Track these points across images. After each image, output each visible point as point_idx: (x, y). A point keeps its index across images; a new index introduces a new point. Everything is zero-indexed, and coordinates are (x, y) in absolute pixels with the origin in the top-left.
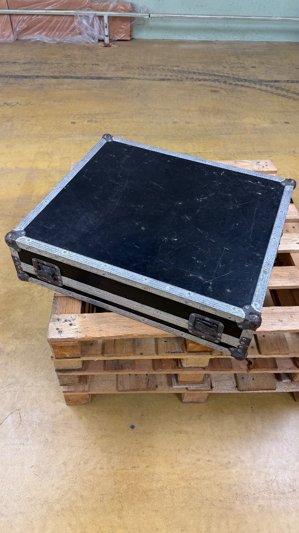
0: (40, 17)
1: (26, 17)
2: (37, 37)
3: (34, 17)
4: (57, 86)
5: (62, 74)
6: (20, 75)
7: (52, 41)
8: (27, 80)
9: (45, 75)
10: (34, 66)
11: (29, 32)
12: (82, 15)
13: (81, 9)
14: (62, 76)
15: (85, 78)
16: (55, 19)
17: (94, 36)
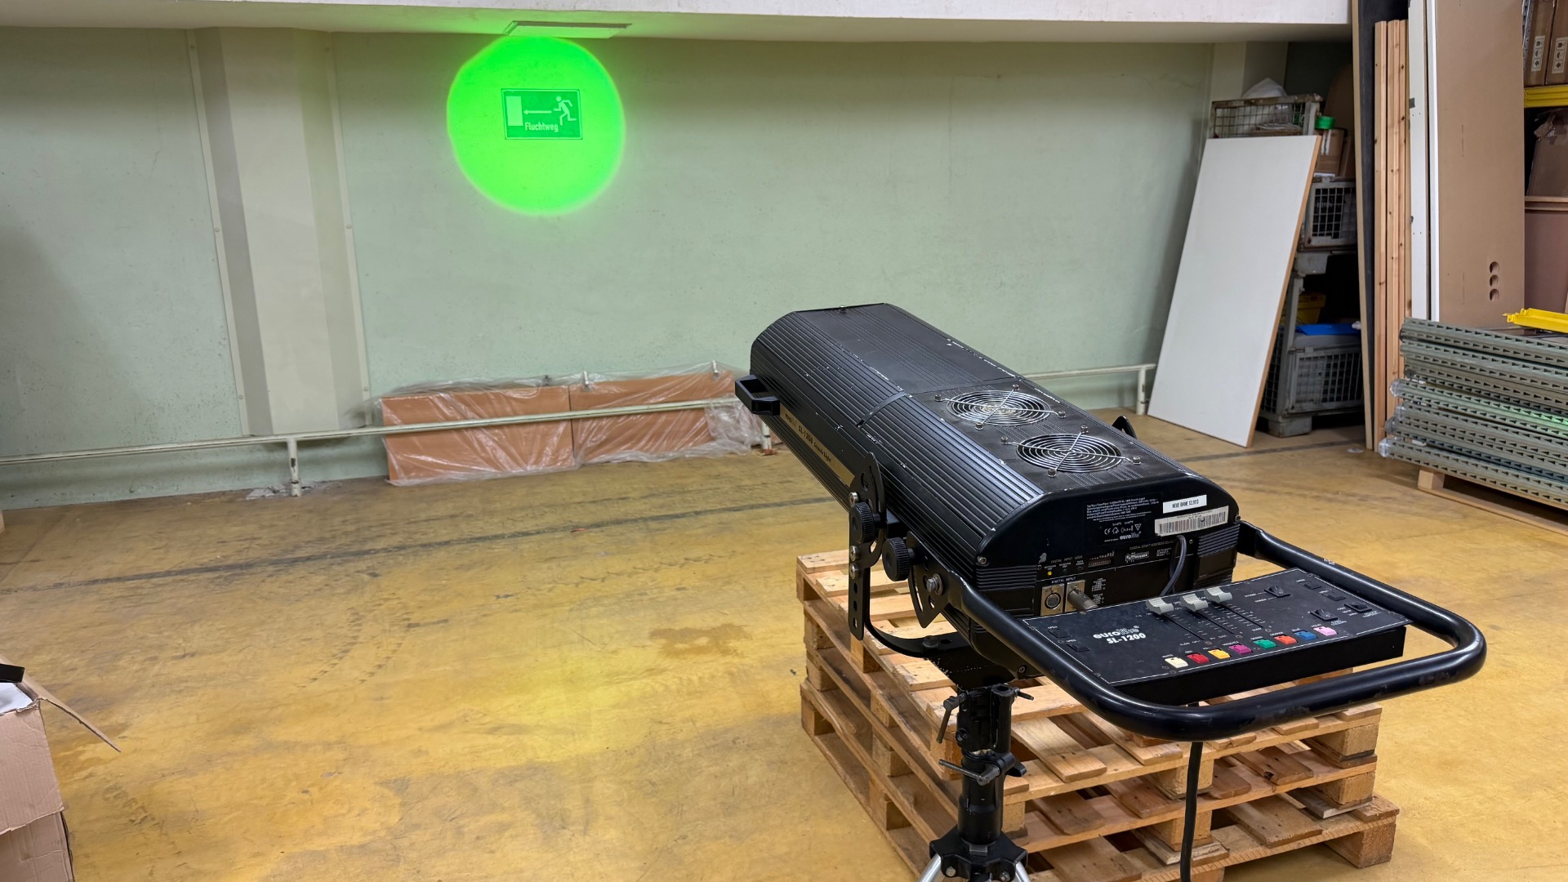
0: (631, 418)
1: (604, 422)
2: (625, 454)
3: (622, 419)
4: (756, 522)
5: (740, 504)
6: (659, 514)
7: (659, 458)
8: (684, 520)
9: (709, 509)
10: (670, 499)
11: (607, 447)
12: (718, 405)
13: (714, 397)
14: (745, 506)
15: (793, 503)
16: (664, 418)
17: (742, 439)
